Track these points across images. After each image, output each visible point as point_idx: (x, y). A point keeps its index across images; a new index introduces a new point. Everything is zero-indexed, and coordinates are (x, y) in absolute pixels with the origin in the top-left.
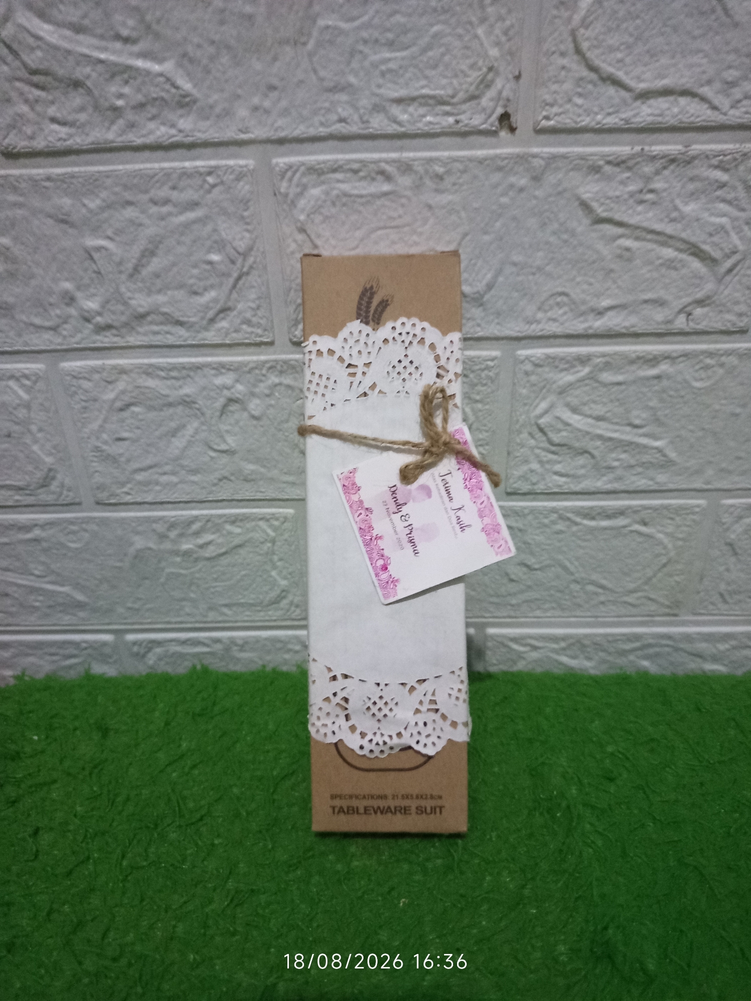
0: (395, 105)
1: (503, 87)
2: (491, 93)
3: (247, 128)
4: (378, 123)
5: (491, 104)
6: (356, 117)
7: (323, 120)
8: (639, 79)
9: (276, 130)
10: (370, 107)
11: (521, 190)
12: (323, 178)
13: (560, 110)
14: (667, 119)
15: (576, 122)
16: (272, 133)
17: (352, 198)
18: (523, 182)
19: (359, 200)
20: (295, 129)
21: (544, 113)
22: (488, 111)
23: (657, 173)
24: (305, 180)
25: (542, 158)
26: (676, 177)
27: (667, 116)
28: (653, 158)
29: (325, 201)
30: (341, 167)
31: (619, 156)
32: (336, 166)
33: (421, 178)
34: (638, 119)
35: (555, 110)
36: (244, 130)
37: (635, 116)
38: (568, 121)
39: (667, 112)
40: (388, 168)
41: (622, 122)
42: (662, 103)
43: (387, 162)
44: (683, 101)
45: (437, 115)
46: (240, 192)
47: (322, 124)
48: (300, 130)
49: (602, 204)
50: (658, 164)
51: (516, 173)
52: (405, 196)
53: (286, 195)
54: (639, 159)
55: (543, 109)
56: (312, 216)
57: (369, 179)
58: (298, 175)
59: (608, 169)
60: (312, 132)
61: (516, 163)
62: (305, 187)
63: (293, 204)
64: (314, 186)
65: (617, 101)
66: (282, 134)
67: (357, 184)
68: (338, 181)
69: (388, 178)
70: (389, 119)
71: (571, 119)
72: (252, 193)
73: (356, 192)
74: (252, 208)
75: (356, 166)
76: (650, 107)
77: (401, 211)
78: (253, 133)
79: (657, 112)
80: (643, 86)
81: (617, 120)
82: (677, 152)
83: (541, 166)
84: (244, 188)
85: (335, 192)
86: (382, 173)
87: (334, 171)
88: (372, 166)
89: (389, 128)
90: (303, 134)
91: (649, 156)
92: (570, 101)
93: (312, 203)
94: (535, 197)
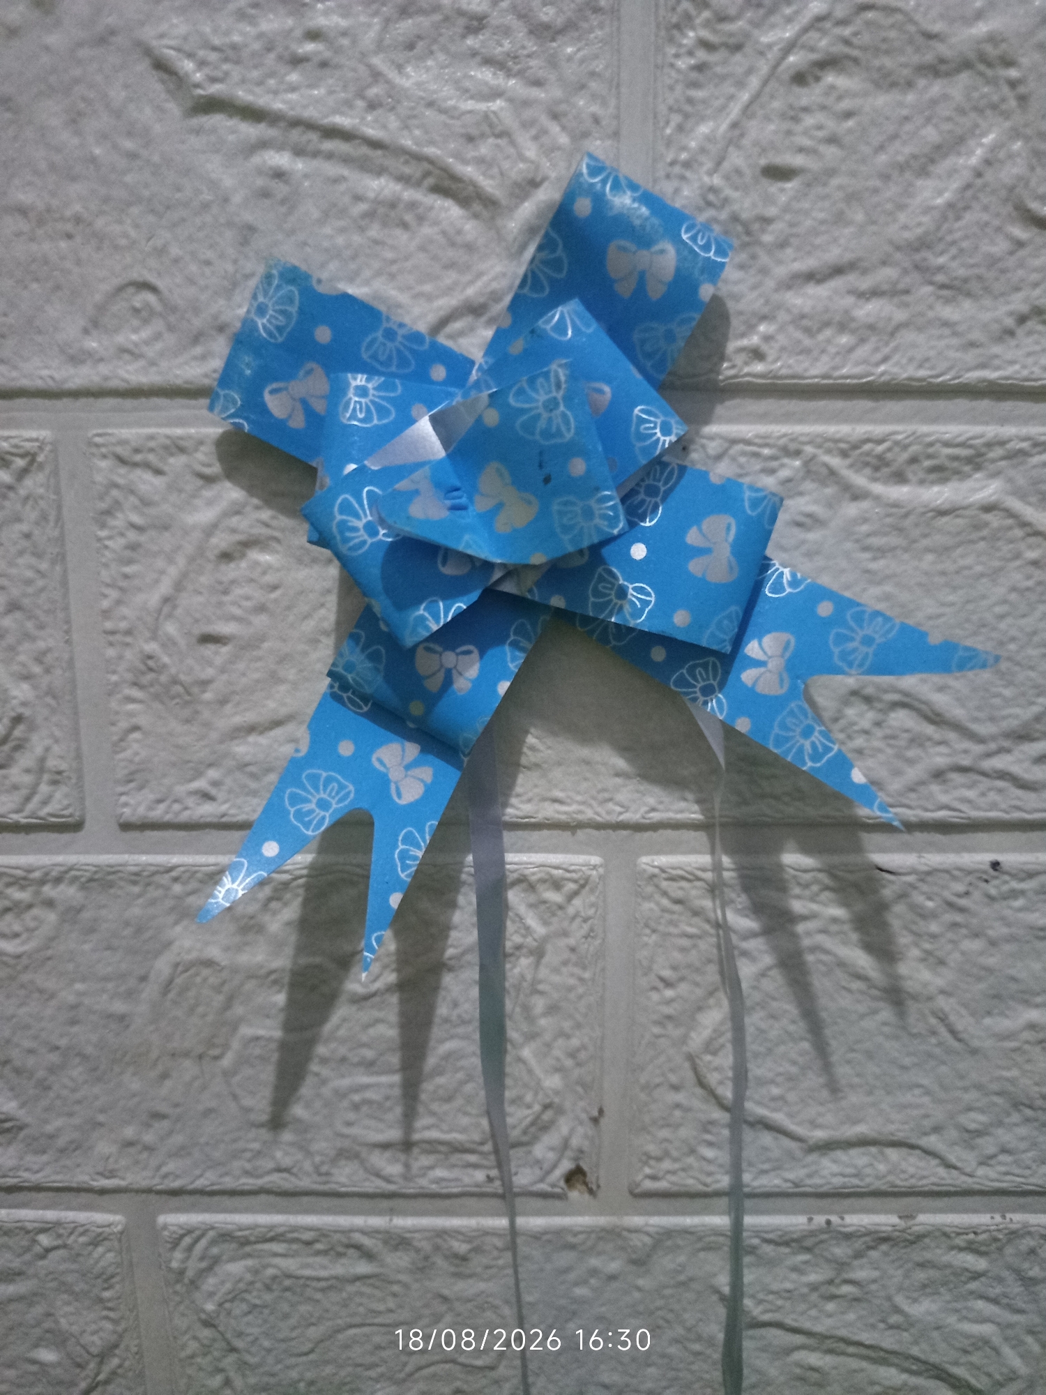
0: (377, 1152)
1: (572, 1131)
2: (551, 1139)
3: (111, 1171)
4: (345, 1176)
5: (551, 1156)
6: (307, 1166)
7: (248, 1166)
8: (814, 1124)
9: (165, 1176)
10: (332, 1153)
11: (612, 1277)
12: (248, 1249)
13: (677, 1166)
14: (868, 1180)
15: (706, 1185)
16: (156, 1181)
17: (302, 1282)
18: (614, 1266)
19: (314, 1284)
20: (201, 1176)
21: (647, 1171)
22: (546, 1166)
23: (858, 1255)
24: (215, 1251)
25: (648, 1234)
26: (893, 1261)
27: (868, 1175)
28: (848, 1236)
29: (252, 1283)
30: (282, 1235)
31: (786, 1233)
32: (272, 1234)
33: (426, 1258)
34: (817, 1181)
35: (667, 1165)
36: (107, 1174)
37: (810, 1176)
38: (690, 1182)
39: (868, 1171)
40: (367, 1242)
41: (789, 1185)
42: (858, 1157)
43: (363, 1232)
44: (893, 1154)
45: (454, 1166)
46: (97, 1262)
47: (247, 1173)
48: (206, 1180)
49: (761, 1302)
50: (859, 1244)
51: (599, 1254)
52: (399, 1282)
53: (182, 1272)
54: (824, 1237)
55: (646, 1163)
56: (227, 1305)
57: (332, 1253)
58: (203, 1243)
59: (768, 1249)
60: (229, 1183)
61: (600, 1238)
62: (216, 1261)
63: (194, 1284)
64: (232, 1259)
65: (776, 1153)
66: (176, 1184)
67: (310, 1260)
68: (276, 1255)
69: (368, 1255)
70: (366, 1170)
71: (698, 1179)
72: (119, 1265)
73: (307, 1272)
74: (118, 1287)
75: (307, 1236)
76: (835, 1161)
77: (391, 1303)
78: (123, 1179)
79: (851, 1171)
80: (820, 1135)
81: (777, 1182)
82: (890, 1229)
83: (644, 1245)
84: (105, 1257)
85: (270, 1272)
86: (358, 1247)
87: (272, 1240)
88: (337, 1237)
89: (367, 1184)
90: (212, 1185)
91: (840, 1233)
92: (692, 1151)
93: (228, 1286)
94: (639, 1289)
